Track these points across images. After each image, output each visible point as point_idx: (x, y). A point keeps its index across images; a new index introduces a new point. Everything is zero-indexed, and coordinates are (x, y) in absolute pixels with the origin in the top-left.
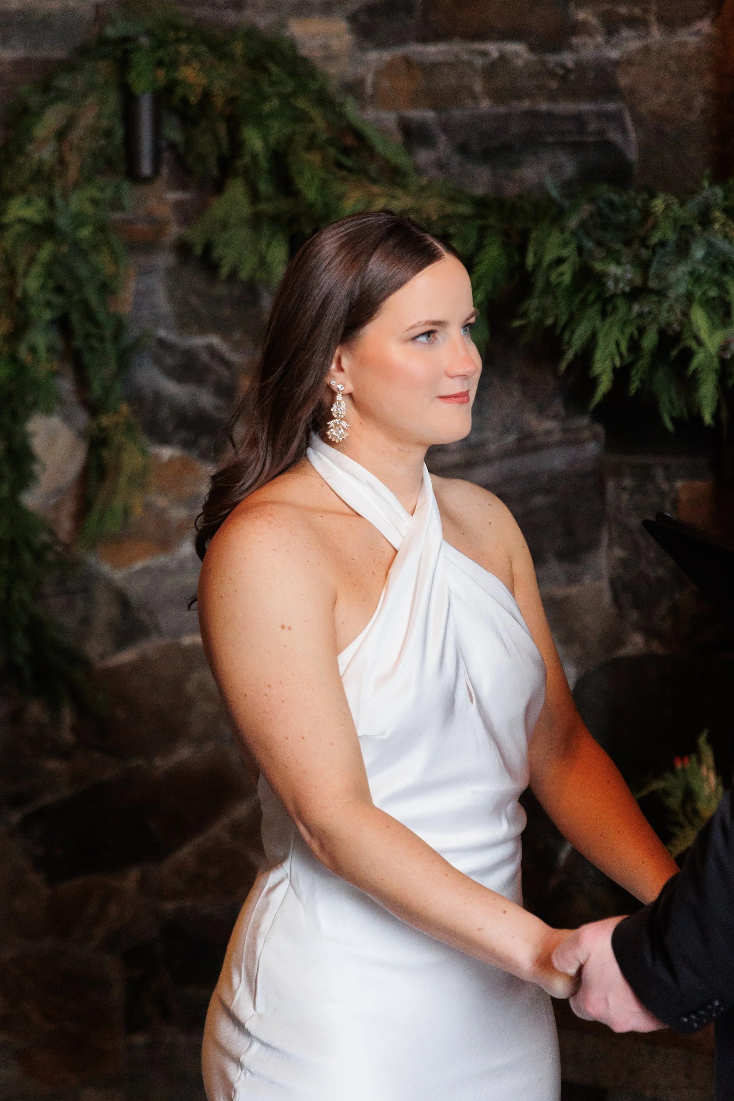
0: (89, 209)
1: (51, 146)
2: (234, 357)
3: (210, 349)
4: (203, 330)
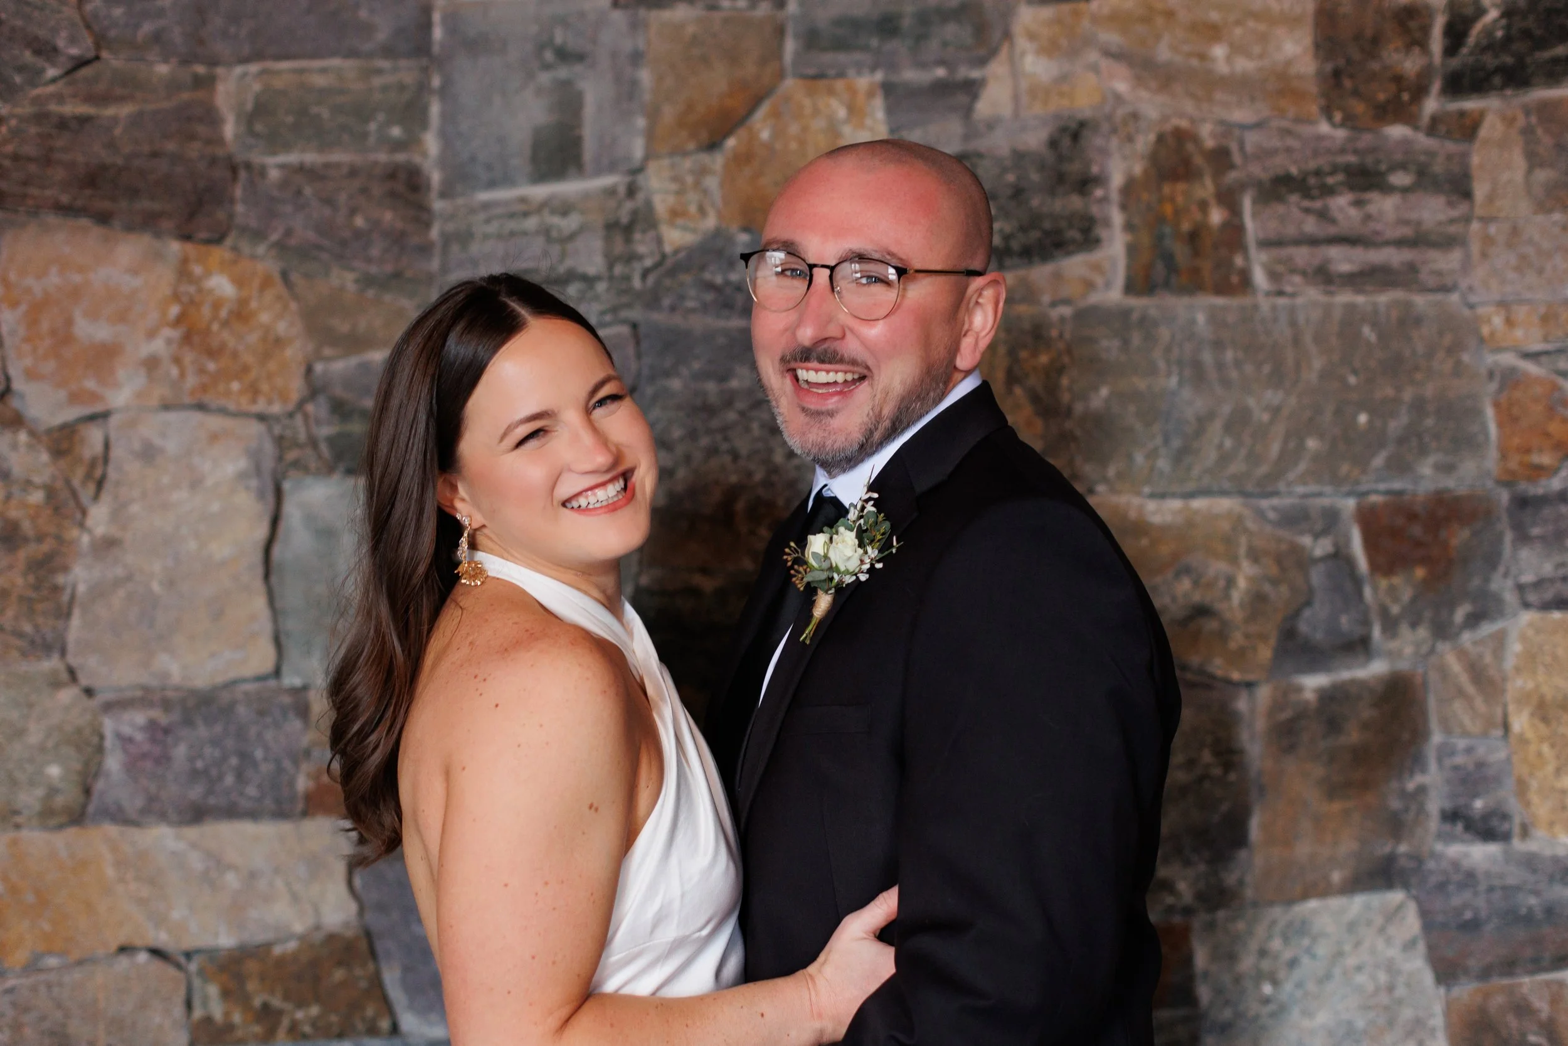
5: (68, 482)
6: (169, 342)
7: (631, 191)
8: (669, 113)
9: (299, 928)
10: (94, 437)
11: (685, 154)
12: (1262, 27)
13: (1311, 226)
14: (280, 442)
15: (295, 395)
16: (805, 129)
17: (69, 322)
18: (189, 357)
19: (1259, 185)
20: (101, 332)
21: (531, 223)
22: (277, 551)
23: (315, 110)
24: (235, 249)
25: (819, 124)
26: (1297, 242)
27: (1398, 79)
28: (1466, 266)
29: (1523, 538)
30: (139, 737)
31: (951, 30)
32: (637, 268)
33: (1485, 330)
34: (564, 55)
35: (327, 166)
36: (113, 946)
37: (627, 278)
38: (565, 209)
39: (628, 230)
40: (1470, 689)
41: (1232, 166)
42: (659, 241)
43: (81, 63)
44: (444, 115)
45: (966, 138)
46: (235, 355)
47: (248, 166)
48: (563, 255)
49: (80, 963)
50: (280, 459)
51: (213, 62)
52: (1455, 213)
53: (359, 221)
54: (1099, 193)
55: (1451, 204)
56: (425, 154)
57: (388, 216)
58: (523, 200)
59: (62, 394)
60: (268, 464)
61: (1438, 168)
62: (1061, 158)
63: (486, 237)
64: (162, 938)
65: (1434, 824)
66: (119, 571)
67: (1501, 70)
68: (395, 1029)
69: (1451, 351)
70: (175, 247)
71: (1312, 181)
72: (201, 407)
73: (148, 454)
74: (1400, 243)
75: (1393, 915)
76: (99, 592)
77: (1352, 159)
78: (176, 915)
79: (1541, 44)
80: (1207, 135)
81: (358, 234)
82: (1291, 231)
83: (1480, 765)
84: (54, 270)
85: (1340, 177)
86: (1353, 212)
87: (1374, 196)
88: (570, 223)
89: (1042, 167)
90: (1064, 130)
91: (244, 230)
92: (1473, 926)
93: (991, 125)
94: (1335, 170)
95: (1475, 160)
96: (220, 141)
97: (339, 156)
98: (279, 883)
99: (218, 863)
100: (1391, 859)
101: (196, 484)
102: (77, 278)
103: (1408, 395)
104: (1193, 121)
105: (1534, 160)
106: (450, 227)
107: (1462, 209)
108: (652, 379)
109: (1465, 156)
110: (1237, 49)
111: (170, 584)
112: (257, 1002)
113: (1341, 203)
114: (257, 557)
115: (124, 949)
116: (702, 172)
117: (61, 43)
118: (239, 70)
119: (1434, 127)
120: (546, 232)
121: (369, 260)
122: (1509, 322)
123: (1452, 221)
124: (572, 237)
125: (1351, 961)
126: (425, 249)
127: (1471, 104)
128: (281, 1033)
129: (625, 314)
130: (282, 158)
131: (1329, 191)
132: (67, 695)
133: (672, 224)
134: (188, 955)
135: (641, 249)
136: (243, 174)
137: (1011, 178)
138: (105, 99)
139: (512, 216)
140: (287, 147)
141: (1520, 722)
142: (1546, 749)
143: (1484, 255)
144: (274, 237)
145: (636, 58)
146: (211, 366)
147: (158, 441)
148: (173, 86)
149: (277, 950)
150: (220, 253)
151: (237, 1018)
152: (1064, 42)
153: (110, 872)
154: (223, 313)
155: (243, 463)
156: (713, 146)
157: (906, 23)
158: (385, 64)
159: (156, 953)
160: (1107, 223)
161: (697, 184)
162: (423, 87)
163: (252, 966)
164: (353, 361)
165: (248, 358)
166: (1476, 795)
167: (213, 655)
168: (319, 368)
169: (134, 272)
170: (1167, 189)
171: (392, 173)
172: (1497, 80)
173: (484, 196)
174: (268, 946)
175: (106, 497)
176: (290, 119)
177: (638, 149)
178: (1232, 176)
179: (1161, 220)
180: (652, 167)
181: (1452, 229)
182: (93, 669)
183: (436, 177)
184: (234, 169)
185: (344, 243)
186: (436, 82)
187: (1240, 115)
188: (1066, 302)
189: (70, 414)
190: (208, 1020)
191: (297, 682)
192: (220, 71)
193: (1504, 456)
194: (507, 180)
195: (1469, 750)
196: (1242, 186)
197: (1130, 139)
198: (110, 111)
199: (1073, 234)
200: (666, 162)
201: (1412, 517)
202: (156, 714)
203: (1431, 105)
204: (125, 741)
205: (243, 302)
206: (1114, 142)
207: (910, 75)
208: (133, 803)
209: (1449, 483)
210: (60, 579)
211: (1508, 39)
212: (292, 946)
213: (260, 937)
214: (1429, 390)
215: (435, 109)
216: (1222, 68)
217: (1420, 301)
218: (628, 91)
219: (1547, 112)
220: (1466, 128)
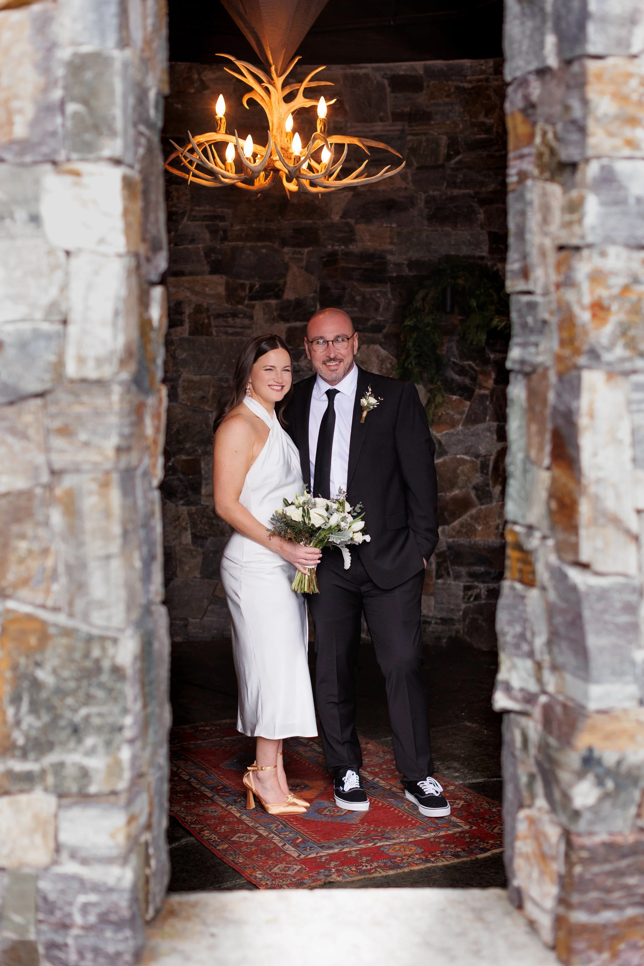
0: (431, 321)
1: (421, 302)
2: (476, 368)
3: (470, 365)
4: (467, 360)
13: (224, 324)
19: (214, 315)
26: (221, 326)
27: (240, 297)
41: (209, 312)
54: (184, 315)
55: (250, 321)
61: (247, 314)
62: (177, 308)
67: (259, 296)
71: (224, 315)
74: (240, 328)
77: (232, 311)
79: (266, 292)
80: (205, 305)
82: (220, 324)
85: (230, 315)
86: (232, 321)
87: (236, 318)
89: (173, 310)
90: (177, 302)
94: (229, 313)
95: (254, 313)
104: (202, 302)
105: (265, 314)
107: (252, 322)
109: (252, 312)
110: (211, 289)
113: (230, 320)
119: (247, 306)
123: (250, 324)
127: (253, 302)
131: (228, 317)
160: (185, 321)
170: (197, 315)
172: (258, 298)
179: (196, 321)
187: (211, 302)
188: (177, 336)
196: (211, 315)
197: (190, 305)
199: (179, 323)
203: (246, 302)
206: (187, 305)
211: (260, 291)
216: (208, 292)
217: (244, 339)
219: (267, 305)
220: (253, 307)
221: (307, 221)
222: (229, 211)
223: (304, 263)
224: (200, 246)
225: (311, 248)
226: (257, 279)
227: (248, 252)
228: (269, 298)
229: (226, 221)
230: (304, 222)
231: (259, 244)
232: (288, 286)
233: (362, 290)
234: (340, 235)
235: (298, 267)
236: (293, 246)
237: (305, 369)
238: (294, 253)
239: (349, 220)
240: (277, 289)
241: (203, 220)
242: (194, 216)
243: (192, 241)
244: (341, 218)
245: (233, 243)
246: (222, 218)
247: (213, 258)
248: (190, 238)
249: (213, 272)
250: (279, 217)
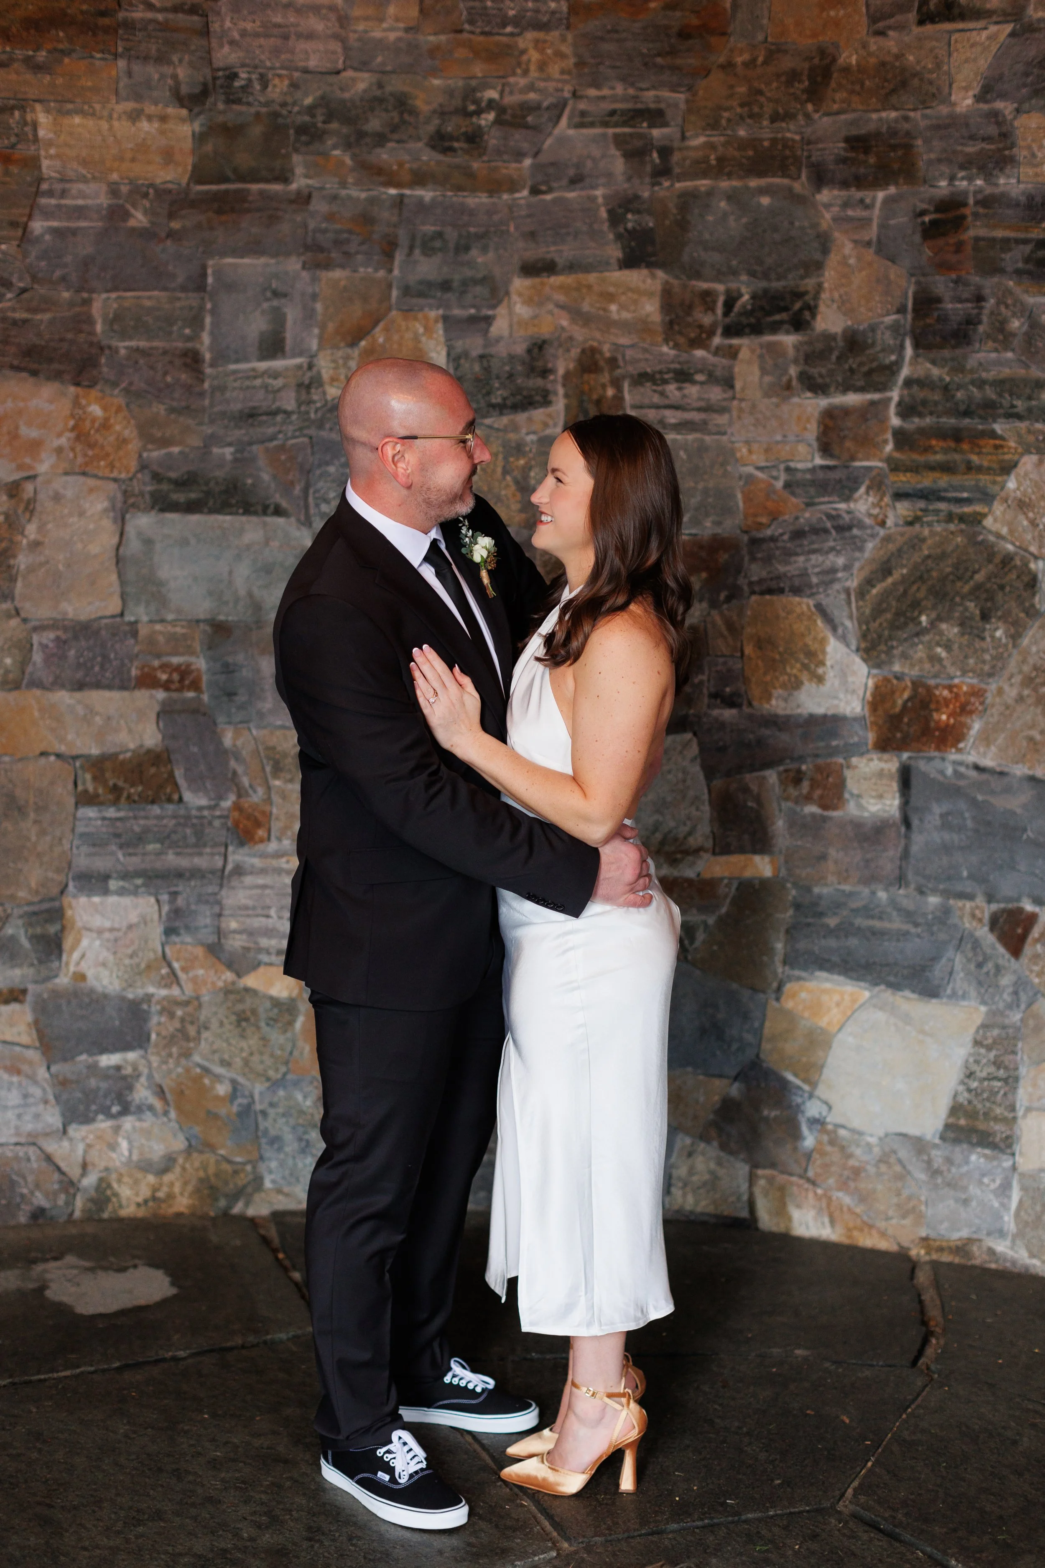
5: (15, 512)
6: (69, 439)
7: (310, 367)
8: (331, 327)
9: (132, 746)
10: (29, 488)
11: (338, 348)
12: (635, 296)
13: (656, 399)
14: (125, 492)
15: (133, 470)
16: (402, 337)
17: (17, 428)
18: (79, 448)
19: (632, 377)
20: (34, 433)
21: (258, 382)
22: (121, 550)
23: (145, 319)
24: (102, 391)
25: (409, 335)
26: (650, 407)
27: (700, 327)
28: (731, 423)
29: (753, 559)
30: (51, 645)
31: (478, 290)
32: (313, 407)
33: (738, 455)
34: (276, 294)
35: (151, 348)
36: (38, 752)
37: (307, 413)
38: (275, 375)
39: (308, 387)
40: (726, 633)
41: (618, 367)
42: (324, 393)
43: (24, 291)
44: (212, 323)
45: (485, 346)
46: (102, 447)
47: (110, 347)
48: (274, 401)
49: (21, 760)
50: (125, 502)
51: (92, 291)
52: (725, 396)
53: (169, 379)
54: (552, 377)
55: (724, 391)
56: (202, 343)
57: (183, 376)
58: (253, 370)
59: (14, 465)
60: (119, 505)
61: (718, 373)
62: (533, 359)
63: (235, 389)
64: (63, 749)
65: (706, 700)
66: (42, 559)
67: (749, 325)
68: (181, 800)
69: (723, 465)
70: (72, 389)
71: (658, 376)
72: (84, 474)
73: (57, 498)
74: (699, 410)
75: (686, 745)
76: (31, 569)
77: (677, 366)
78: (70, 737)
79: (769, 314)
80: (606, 349)
81: (168, 386)
82: (646, 401)
83: (729, 670)
84: (10, 400)
85: (671, 375)
86: (677, 393)
87: (686, 385)
88: (279, 383)
89: (524, 363)
90: (535, 344)
91: (107, 381)
92: (722, 749)
93: (498, 340)
94: (669, 371)
95: (736, 370)
96: (93, 333)
97: (156, 344)
98: (122, 722)
99: (91, 710)
100: (686, 717)
101: (82, 514)
102: (21, 404)
103: (701, 486)
104: (600, 343)
105: (764, 371)
106: (216, 383)
107: (729, 394)
108: (319, 466)
109: (731, 368)
110: (622, 307)
111: (68, 566)
112: (111, 783)
113: (671, 388)
114: (113, 554)
115: (43, 754)
116: (347, 358)
117: (14, 280)
118: (104, 296)
119: (717, 352)
120: (266, 387)
121: (173, 399)
122: (750, 452)
123: (725, 399)
124: (279, 390)
125: (665, 768)
126: (202, 394)
127: (735, 341)
128: (123, 799)
129: (306, 432)
130: (127, 344)
131: (665, 382)
132: (14, 622)
133: (331, 385)
134: (75, 758)
135: (315, 397)
136: (107, 352)
137: (507, 368)
138: (35, 311)
139: (248, 378)
140: (131, 338)
141: (748, 650)
142: (760, 663)
143: (739, 418)
144: (123, 385)
145: (314, 297)
146: (90, 453)
147: (61, 491)
148: (71, 304)
149: (121, 757)
150: (94, 393)
151: (100, 791)
152: (536, 298)
153: (36, 714)
154: (97, 425)
155: (106, 504)
156: (353, 344)
157: (455, 284)
158: (182, 295)
159: (58, 756)
160: (556, 393)
161: (345, 364)
162: (202, 308)
163: (108, 765)
164: (163, 451)
165: (109, 449)
166: (727, 685)
167: (90, 603)
168: (145, 455)
169: (51, 402)
170: (586, 377)
171: (185, 354)
172: (747, 330)
173: (233, 367)
174: (115, 755)
175: (35, 520)
176: (132, 323)
177: (314, 345)
178: (618, 372)
179: (582, 393)
180: (321, 355)
181: (725, 404)
182: (28, 609)
183: (208, 356)
184: (102, 349)
185: (160, 390)
186: (209, 306)
187: (624, 341)
188: (534, 433)
189: (16, 476)
190: (86, 791)
191: (132, 619)
192: (95, 296)
193: (746, 518)
194: (246, 359)
195: (725, 663)
196: (624, 377)
197: (568, 350)
198: (39, 317)
199: (538, 398)
200: (329, 352)
201: (701, 547)
202: (59, 633)
203: (717, 340)
204: (44, 647)
205: (107, 419)
206: (560, 351)
207: (457, 312)
208: (48, 679)
209: (718, 530)
210: (12, 562)
211: (753, 311)
212: (129, 755)
213: (112, 750)
214: (711, 484)
215: (208, 320)
216: (615, 316)
217: (707, 438)
218: (309, 315)
219: (771, 348)
220: (733, 353)
221: (884, 114)
222: (681, 97)
223: (873, 232)
224: (599, 193)
225: (892, 190)
226: (744, 278)
227: (723, 204)
228: (775, 328)
229: (665, 125)
230: (874, 116)
231: (754, 183)
232: (824, 296)
233: (1030, 300)
234: (971, 149)
235: (855, 242)
236: (845, 184)
237: (868, 521)
238: (846, 205)
239: (999, 105)
240: (798, 306)
241: (606, 124)
242: (583, 114)
243: (576, 181)
244: (979, 99)
245: (688, 184)
246: (656, 117)
247: (630, 225)
248: (571, 172)
249: (629, 262)
250: (810, 107)
